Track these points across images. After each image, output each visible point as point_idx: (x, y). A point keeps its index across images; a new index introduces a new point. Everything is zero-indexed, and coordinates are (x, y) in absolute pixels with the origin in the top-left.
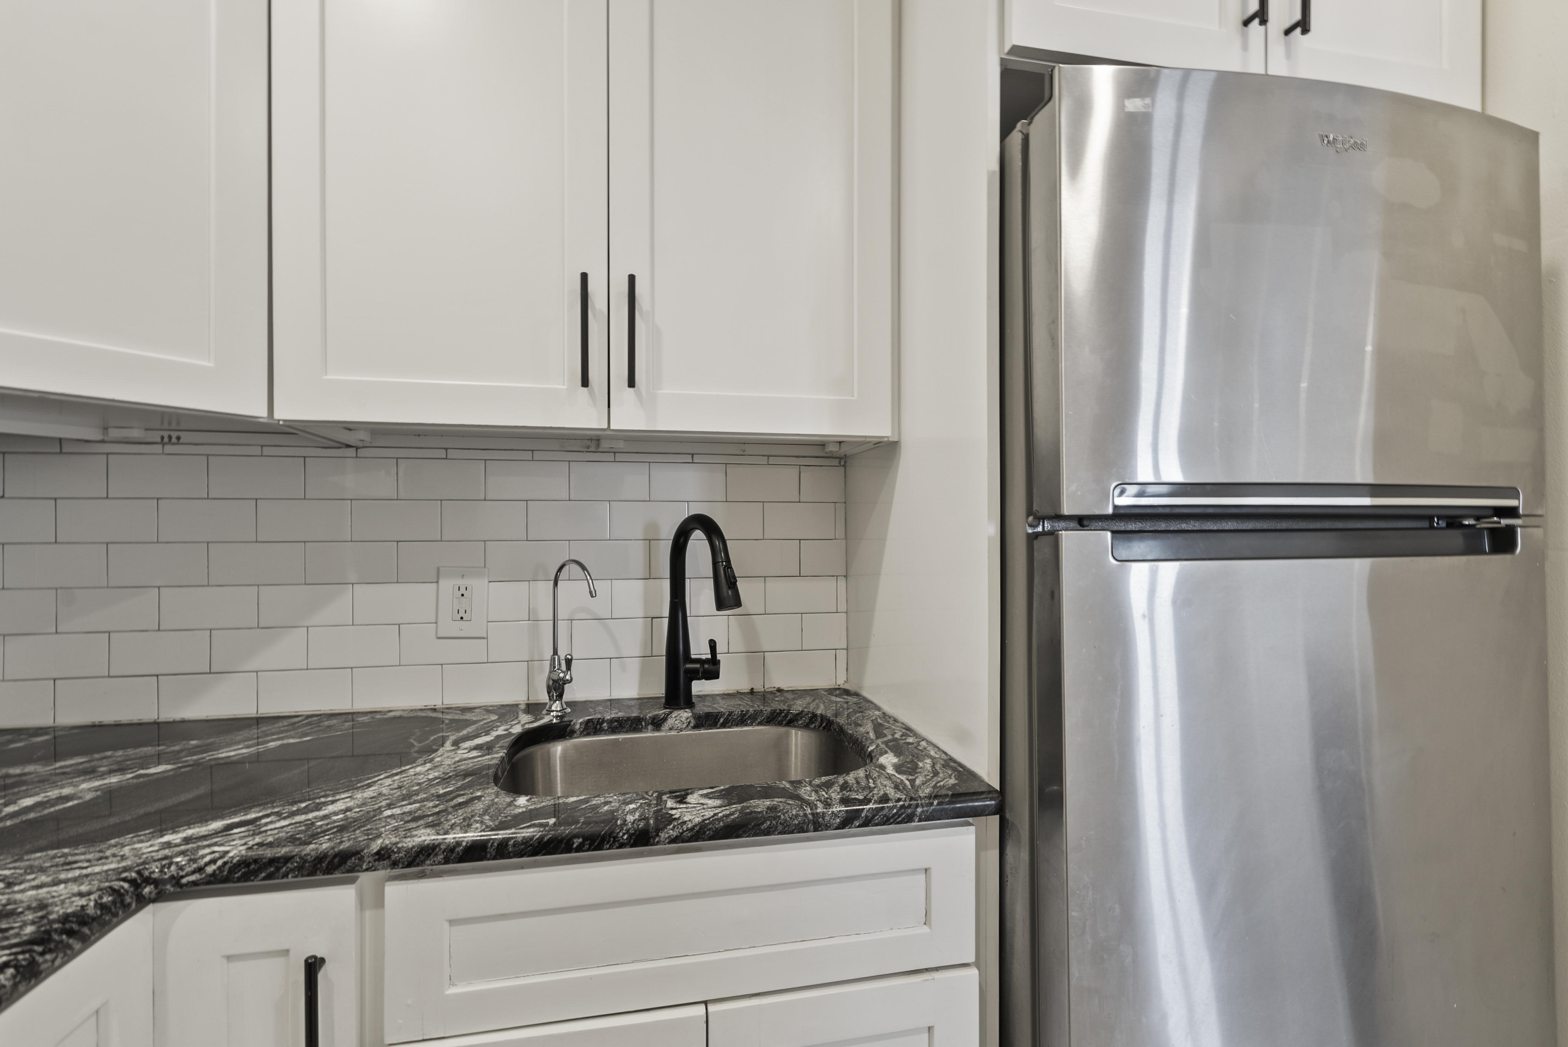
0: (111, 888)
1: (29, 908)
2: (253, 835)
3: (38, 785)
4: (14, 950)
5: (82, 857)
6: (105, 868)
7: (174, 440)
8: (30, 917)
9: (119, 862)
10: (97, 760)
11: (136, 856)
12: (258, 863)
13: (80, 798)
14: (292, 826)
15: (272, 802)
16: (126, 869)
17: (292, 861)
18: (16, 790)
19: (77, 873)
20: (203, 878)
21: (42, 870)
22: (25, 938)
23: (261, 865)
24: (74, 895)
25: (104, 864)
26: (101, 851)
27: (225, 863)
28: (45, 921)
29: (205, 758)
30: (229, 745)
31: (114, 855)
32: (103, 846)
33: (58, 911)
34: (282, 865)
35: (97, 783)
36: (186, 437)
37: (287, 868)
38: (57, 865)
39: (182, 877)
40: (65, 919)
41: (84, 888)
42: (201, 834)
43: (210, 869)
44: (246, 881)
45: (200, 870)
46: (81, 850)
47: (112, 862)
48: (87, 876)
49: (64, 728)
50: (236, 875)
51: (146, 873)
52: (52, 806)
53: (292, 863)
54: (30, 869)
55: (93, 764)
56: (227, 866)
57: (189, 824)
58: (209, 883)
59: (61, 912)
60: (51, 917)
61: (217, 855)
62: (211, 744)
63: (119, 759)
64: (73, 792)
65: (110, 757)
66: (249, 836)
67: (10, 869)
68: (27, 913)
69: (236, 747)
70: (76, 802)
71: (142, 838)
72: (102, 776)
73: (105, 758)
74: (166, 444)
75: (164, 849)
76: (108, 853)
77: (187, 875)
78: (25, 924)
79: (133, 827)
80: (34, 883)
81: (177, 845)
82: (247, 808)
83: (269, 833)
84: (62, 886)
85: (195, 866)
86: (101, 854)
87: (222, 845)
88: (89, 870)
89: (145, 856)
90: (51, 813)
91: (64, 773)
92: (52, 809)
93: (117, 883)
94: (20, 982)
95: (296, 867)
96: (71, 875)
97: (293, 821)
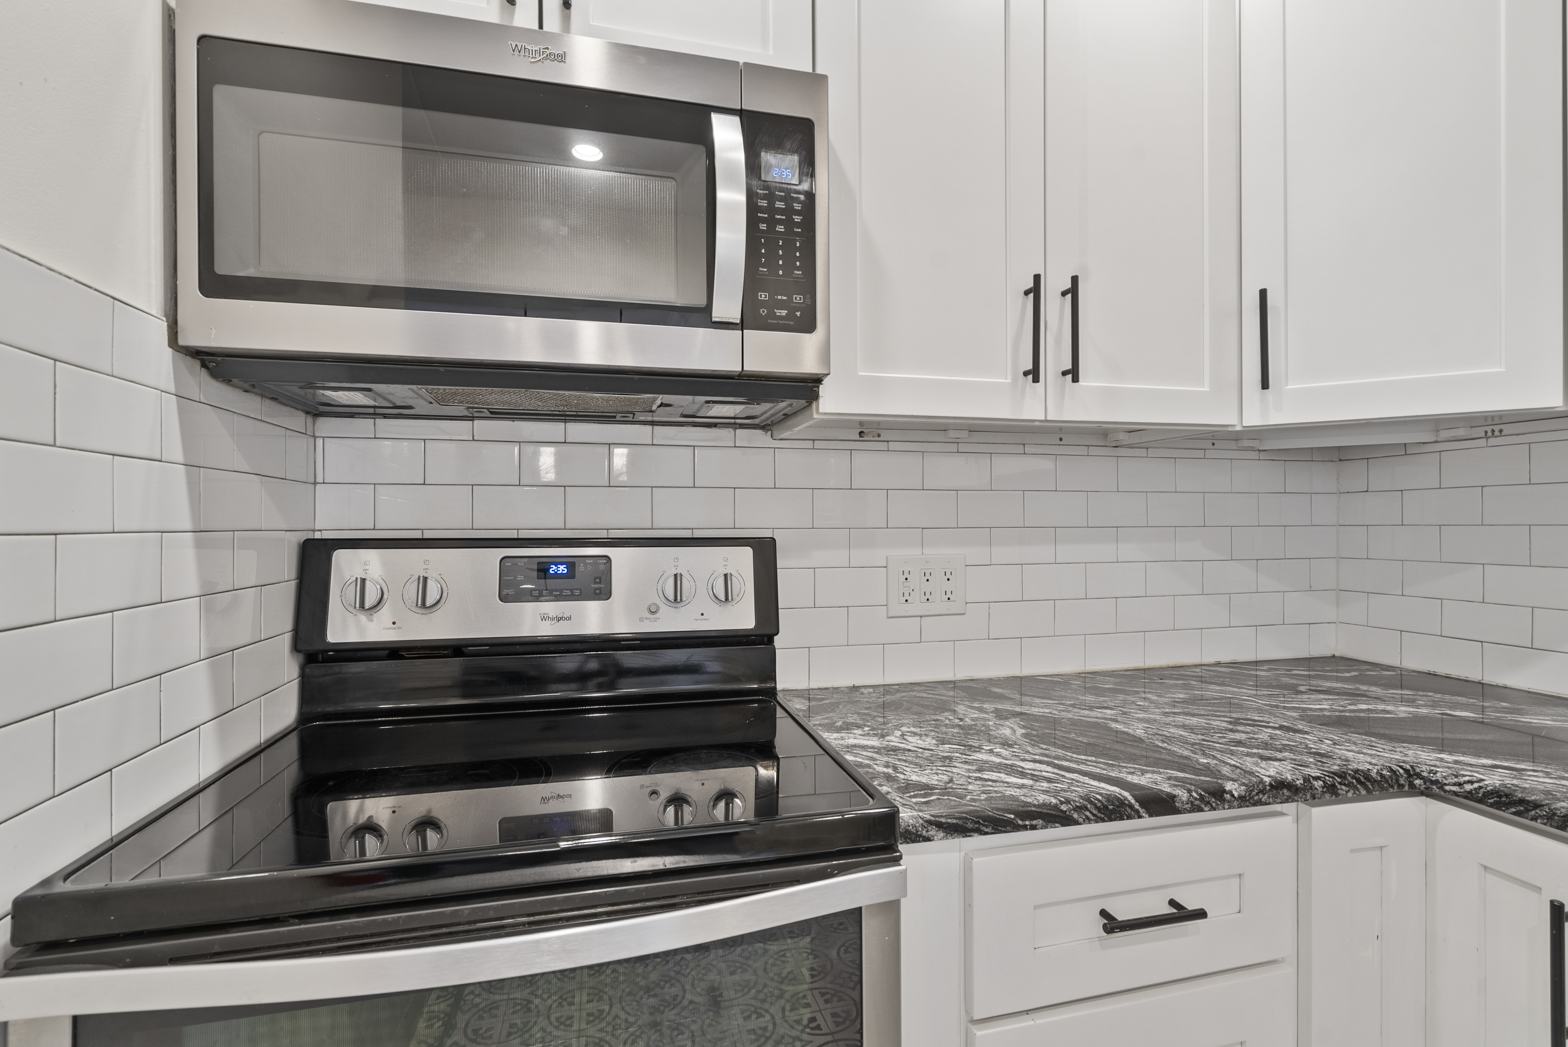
0: (1390, 767)
1: (1340, 758)
2: (1513, 778)
3: (1374, 699)
4: (1324, 773)
5: (1381, 746)
6: (1392, 756)
7: (1497, 433)
8: (1339, 762)
9: (1402, 756)
10: (1420, 696)
11: (1415, 758)
12: (1509, 798)
13: (1396, 714)
14: (1554, 785)
15: (1549, 764)
16: (1404, 762)
17: (1541, 808)
18: (1359, 698)
19: (1374, 752)
20: (1462, 792)
21: (1355, 744)
22: (1332, 770)
23: (1512, 801)
24: (1367, 762)
25: (1393, 754)
26: (1394, 747)
27: (1481, 787)
28: (1345, 767)
29: (1507, 717)
30: (1536, 714)
31: (1401, 752)
32: (1396, 745)
33: (1354, 766)
34: (1531, 808)
35: (1412, 710)
36: (1507, 429)
37: (1537, 813)
38: (1364, 745)
39: (1445, 784)
40: (1357, 771)
41: (1374, 761)
42: (1470, 762)
43: (1468, 787)
44: (1497, 809)
45: (1460, 785)
46: (1382, 742)
47: (1398, 755)
48: (1378, 756)
49: (1407, 670)
50: (1489, 801)
51: (1418, 770)
52: (1377, 713)
53: (1541, 811)
54: (1349, 741)
55: (1415, 697)
56: (1482, 791)
57: (1464, 754)
58: (1466, 798)
59: (1356, 767)
60: (1349, 767)
61: (1475, 779)
62: (1521, 709)
63: (1436, 699)
64: (1393, 710)
65: (1430, 696)
66: (1509, 777)
67: (1338, 737)
68: (1338, 760)
69: (1542, 718)
70: (1392, 716)
71: (1425, 749)
72: (1417, 707)
73: (1426, 696)
74: (1489, 437)
75: (1437, 761)
76: (1398, 750)
77: (1449, 785)
78: (1335, 764)
79: (1422, 742)
80: (1347, 748)
81: (1447, 762)
82: (1521, 760)
83: (1529, 782)
84: (1362, 755)
85: (1456, 780)
86: (1393, 749)
87: (1482, 774)
88: (1381, 754)
89: (1421, 760)
90: (1374, 717)
91: (1393, 697)
92: (1376, 715)
93: (1395, 766)
94: (1326, 792)
95: (1544, 815)
96: (1370, 752)
97: (1559, 783)
